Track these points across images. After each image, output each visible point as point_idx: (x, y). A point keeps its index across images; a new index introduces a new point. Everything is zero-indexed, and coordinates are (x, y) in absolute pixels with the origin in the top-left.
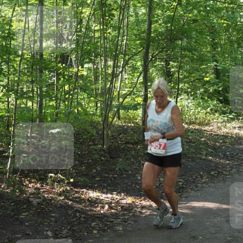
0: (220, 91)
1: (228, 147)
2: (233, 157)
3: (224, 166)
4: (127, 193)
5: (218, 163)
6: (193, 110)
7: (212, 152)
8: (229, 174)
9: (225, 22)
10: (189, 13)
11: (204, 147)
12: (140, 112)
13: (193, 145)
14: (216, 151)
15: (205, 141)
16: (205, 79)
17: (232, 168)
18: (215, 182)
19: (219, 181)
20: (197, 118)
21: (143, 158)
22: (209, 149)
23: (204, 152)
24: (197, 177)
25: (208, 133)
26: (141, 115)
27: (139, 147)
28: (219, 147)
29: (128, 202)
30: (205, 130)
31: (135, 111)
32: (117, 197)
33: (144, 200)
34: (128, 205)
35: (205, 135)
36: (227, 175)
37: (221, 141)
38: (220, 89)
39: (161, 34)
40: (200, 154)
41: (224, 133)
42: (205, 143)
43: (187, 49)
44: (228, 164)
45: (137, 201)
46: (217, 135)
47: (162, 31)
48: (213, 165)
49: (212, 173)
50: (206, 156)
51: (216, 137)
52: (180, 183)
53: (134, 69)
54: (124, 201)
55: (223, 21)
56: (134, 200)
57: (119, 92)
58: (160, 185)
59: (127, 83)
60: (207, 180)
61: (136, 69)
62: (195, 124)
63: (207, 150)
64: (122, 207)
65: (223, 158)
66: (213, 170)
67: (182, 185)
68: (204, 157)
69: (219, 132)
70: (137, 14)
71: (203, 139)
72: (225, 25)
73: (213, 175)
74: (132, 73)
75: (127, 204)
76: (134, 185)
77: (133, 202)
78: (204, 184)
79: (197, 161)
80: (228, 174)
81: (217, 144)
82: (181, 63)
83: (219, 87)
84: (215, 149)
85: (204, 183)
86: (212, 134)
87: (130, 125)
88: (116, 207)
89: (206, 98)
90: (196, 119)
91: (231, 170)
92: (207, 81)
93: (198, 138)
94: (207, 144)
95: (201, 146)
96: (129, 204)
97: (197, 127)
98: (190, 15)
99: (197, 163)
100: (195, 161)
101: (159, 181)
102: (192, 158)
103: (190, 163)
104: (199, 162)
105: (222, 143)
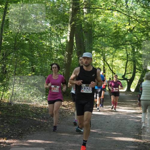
1: (44, 114)
2: (48, 119)
3: (43, 123)
5: (39, 122)
7: (35, 116)
13: (24, 112)
15: (31, 110)
17: (48, 124)
18: (40, 131)
19: (42, 131)
22: (34, 114)
23: (31, 116)
24: (29, 129)
28: (39, 114)
37: (40, 110)
40: (29, 116)
41: (40, 106)
44: (46, 122)
48: (37, 122)
49: (37, 126)
50: (33, 117)
51: (37, 108)
65: (42, 119)
67: (21, 132)
68: (31, 118)
71: (29, 109)
79: (28, 120)
81: (38, 112)
84: (37, 114)
85: (34, 131)
91: (48, 125)
93: (26, 108)
98: (24, 36)
99: (28, 121)
100: (27, 120)
101: (7, 130)
102: (25, 119)
103: (24, 121)
104: (29, 121)
105: (40, 111)
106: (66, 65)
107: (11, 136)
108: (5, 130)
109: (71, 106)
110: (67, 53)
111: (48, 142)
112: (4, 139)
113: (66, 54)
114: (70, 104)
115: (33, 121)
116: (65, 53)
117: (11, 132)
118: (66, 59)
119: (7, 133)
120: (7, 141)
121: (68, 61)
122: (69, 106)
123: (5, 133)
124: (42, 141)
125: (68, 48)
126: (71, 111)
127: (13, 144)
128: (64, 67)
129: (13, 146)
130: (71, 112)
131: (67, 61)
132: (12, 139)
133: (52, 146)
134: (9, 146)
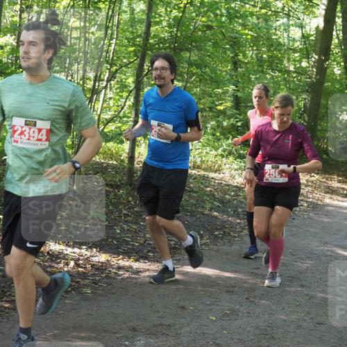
0: (239, 126)
1: (241, 202)
3: (232, 226)
4: (100, 250)
5: (225, 222)
6: (200, 151)
7: (218, 206)
8: (238, 236)
9: (250, 32)
10: (202, 17)
11: (208, 199)
12: (126, 146)
13: (194, 195)
14: (224, 206)
15: (211, 191)
16: (219, 108)
17: (243, 229)
18: (219, 244)
19: (224, 244)
20: (204, 161)
21: (125, 207)
22: (216, 203)
23: (208, 206)
25: (217, 181)
26: (127, 151)
27: (121, 191)
28: (229, 201)
29: (100, 261)
30: (213, 178)
31: (120, 145)
32: (87, 253)
33: (123, 259)
34: (100, 264)
35: (213, 184)
36: (235, 237)
37: (233, 193)
38: (239, 124)
39: (163, 41)
40: (203, 207)
41: (238, 183)
42: (211, 195)
43: (195, 64)
44: (239, 223)
45: (113, 259)
46: (229, 185)
47: (164, 37)
48: (218, 223)
49: (216, 233)
50: (210, 210)
51: (227, 187)
52: (172, 243)
53: (123, 86)
54: (95, 259)
55: (247, 32)
56: (109, 259)
57: (99, 116)
58: (145, 242)
59: (112, 105)
60: (208, 241)
61: (126, 86)
62: (200, 168)
63: (212, 203)
64: (93, 266)
65: (232, 216)
66: (217, 230)
67: (175, 244)
68: (207, 212)
69: (231, 182)
70: (133, 10)
71: (208, 189)
72: (249, 37)
73: (216, 236)
74: (120, 92)
75: (99, 262)
76: (110, 240)
77: (108, 260)
78: (203, 246)
79: (198, 216)
80: (236, 235)
81: (227, 196)
82: (187, 82)
83: (237, 122)
84: (223, 202)
86: (221, 183)
87: (111, 162)
88: (85, 265)
89: (218, 134)
90: (202, 162)
91: (242, 232)
92: (220, 110)
93: (202, 186)
94: (213, 195)
95: (205, 198)
96: (102, 263)
97: (202, 173)
98: (204, 19)
99: (197, 219)
100: (195, 216)
101: (144, 237)
102: (192, 212)
103: (188, 218)
104: (200, 218)
105: (234, 196)
106: (312, 85)
107: (149, 252)
108: (140, 237)
109: (312, 186)
110: (317, 57)
111: (227, 274)
112: (130, 258)
113: (313, 59)
114: (312, 182)
115: (210, 220)
116: (312, 57)
117: (151, 242)
118: (312, 71)
119: (141, 244)
120: (136, 265)
121: (318, 77)
122: (309, 186)
123: (137, 244)
124: (214, 270)
125: (318, 45)
126: (309, 198)
127: (147, 273)
128: (307, 91)
129: (144, 277)
130: (307, 202)
131: (316, 75)
132: (149, 261)
133: (233, 287)
134: (135, 278)
